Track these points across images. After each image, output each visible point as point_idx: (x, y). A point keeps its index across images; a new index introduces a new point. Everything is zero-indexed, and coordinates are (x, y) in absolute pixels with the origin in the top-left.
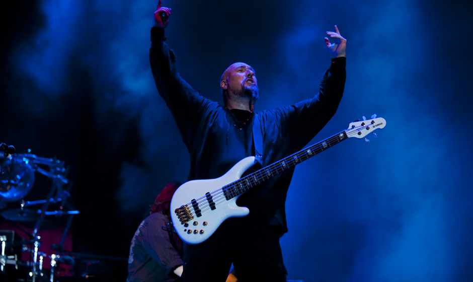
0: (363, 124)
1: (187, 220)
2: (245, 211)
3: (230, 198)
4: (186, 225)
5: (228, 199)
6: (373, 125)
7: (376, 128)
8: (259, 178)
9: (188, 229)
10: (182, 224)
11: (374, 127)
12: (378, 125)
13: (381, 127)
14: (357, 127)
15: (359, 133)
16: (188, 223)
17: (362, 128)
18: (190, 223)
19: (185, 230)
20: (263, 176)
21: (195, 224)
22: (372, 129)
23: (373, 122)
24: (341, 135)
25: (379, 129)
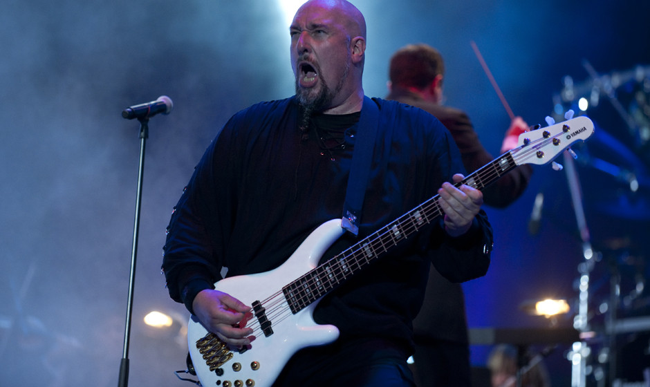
0: (546, 135)
1: (222, 363)
2: (329, 332)
3: (299, 310)
4: (220, 372)
5: (294, 313)
6: (566, 134)
7: (573, 139)
8: (350, 263)
9: (222, 379)
10: (212, 370)
11: (568, 137)
12: (577, 133)
13: (584, 136)
14: (535, 142)
15: (540, 155)
16: (223, 367)
17: (545, 143)
18: (227, 366)
19: (218, 383)
20: (358, 258)
21: (236, 367)
22: (564, 143)
23: (566, 129)
24: (504, 161)
25: (579, 141)
